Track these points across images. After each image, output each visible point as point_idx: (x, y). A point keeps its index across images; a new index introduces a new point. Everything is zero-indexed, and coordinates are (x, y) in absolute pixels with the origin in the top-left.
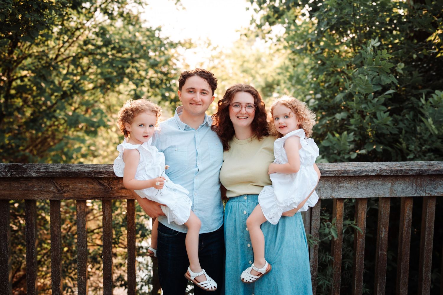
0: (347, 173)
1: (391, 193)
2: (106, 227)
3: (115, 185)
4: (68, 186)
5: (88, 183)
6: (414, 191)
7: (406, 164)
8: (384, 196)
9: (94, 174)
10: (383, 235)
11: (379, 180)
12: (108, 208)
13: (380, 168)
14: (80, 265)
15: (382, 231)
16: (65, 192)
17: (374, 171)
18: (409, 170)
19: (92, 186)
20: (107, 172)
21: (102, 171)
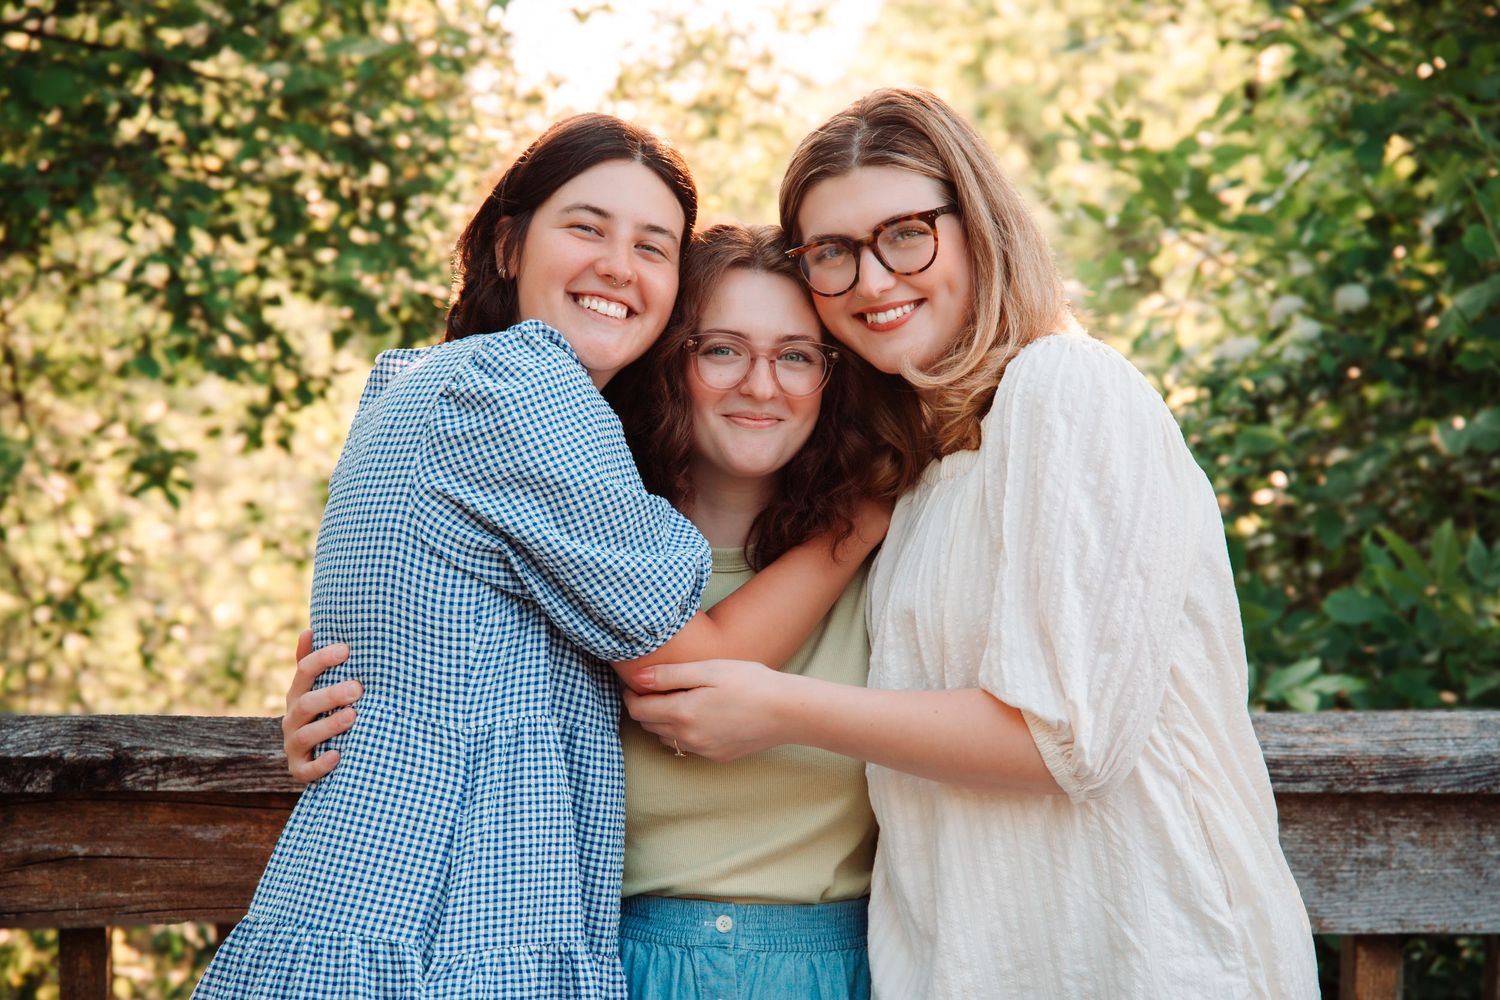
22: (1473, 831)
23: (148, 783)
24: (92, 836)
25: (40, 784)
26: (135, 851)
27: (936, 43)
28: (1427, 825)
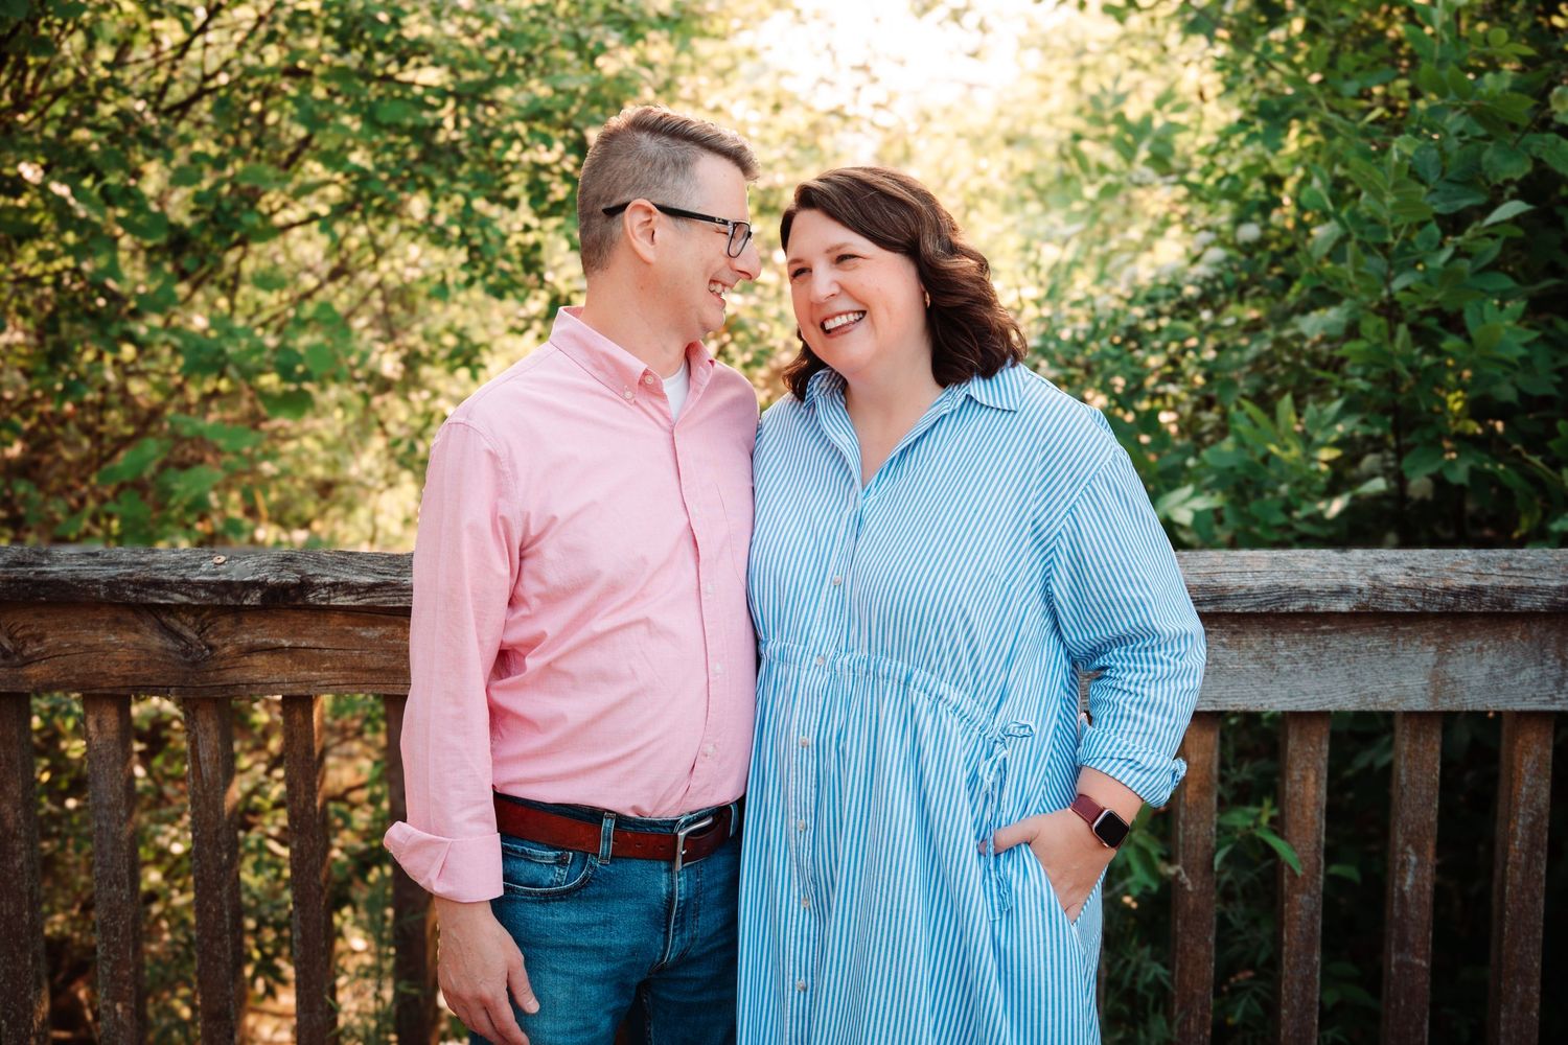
0: (1213, 601)
1: (1437, 694)
2: (202, 804)
3: (224, 635)
4: (39, 639)
5: (116, 624)
6: (1550, 684)
7: (1508, 559)
8: (1403, 707)
9: (135, 591)
10: (1409, 880)
11: (1374, 634)
12: (206, 730)
13: (1376, 577)
15: (1403, 864)
16: (29, 661)
17: (1343, 592)
18: (1513, 590)
19: (136, 637)
20: (185, 585)
21: (165, 576)
22: (1268, 638)
23: (323, 599)
24: (293, 634)
25: (254, 599)
26: (322, 644)
27: (1052, 69)
28: (1234, 633)
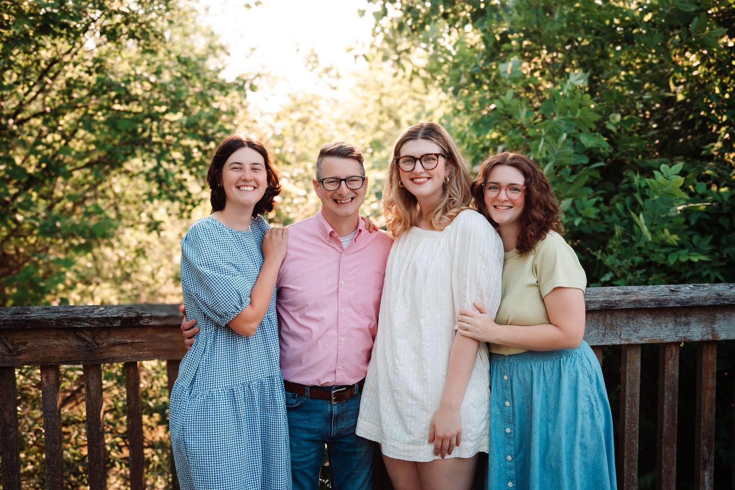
2: (91, 408)
3: (103, 339)
4: (25, 344)
5: (57, 337)
9: (68, 322)
12: (93, 377)
14: (50, 474)
16: (20, 353)
19: (66, 341)
20: (89, 319)
21: (81, 316)
23: (146, 323)
25: (117, 324)
26: (144, 341)
